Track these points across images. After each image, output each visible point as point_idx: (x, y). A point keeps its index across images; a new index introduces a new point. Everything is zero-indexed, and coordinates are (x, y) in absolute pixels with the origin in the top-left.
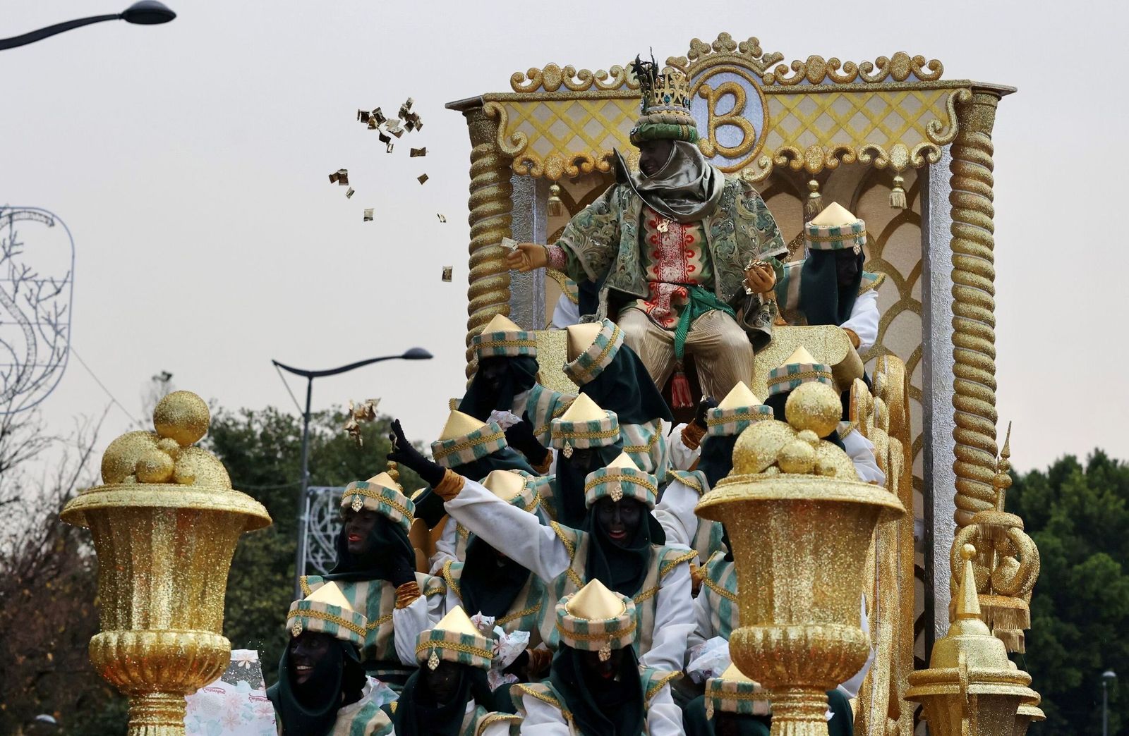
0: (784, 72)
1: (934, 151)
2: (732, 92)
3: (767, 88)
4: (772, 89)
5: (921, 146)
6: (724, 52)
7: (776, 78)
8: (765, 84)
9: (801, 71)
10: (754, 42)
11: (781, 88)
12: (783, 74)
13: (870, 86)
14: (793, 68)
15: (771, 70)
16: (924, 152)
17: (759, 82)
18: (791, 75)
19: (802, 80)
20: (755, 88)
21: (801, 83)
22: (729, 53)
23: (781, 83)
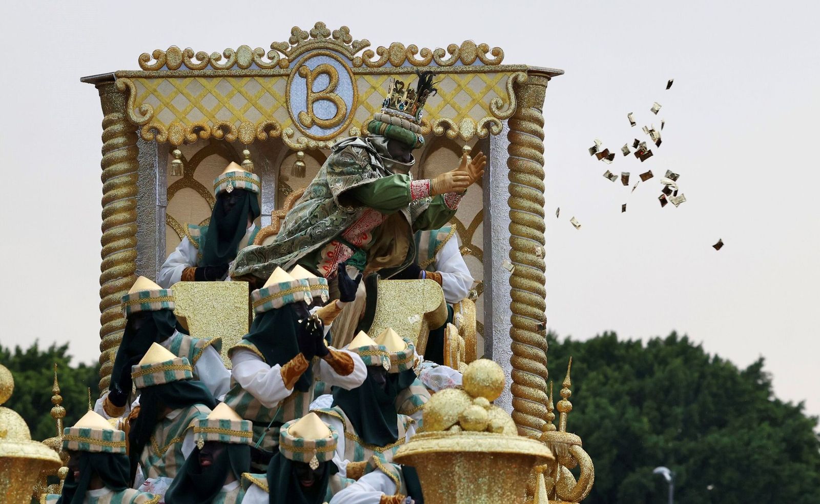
0: (371, 55)
1: (496, 124)
2: (328, 73)
3: (357, 70)
4: (361, 70)
5: (485, 120)
6: (319, 39)
7: (364, 61)
8: (355, 66)
9: (385, 55)
10: (345, 31)
11: (369, 70)
12: (370, 58)
13: (443, 69)
14: (378, 53)
15: (360, 54)
16: (487, 125)
17: (349, 64)
18: (376, 58)
19: (385, 63)
20: (346, 69)
21: (385, 66)
22: (324, 39)
23: (368, 66)
